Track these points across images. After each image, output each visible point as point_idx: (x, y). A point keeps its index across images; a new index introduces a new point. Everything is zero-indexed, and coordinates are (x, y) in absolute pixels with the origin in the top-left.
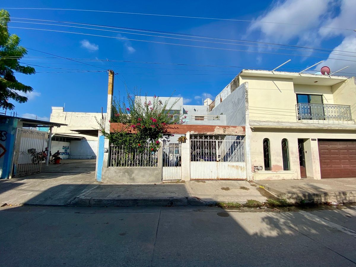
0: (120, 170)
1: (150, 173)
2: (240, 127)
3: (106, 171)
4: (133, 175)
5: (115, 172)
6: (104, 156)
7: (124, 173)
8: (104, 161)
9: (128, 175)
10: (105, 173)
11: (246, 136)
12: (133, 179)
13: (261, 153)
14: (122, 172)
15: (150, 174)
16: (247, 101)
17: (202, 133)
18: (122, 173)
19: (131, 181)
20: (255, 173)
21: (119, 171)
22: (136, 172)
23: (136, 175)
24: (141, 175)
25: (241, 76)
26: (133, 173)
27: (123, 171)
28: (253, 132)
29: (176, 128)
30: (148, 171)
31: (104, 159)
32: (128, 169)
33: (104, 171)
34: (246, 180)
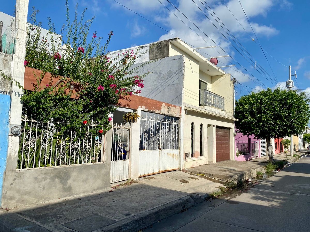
0: (45, 174)
1: (96, 174)
2: (179, 107)
3: (15, 179)
4: (70, 182)
5: (36, 179)
6: (10, 145)
7: (53, 179)
8: (10, 156)
9: (61, 182)
10: (12, 184)
11: (182, 119)
12: (69, 190)
13: (189, 138)
14: (48, 177)
15: (95, 176)
16: (184, 79)
17: (152, 111)
18: (48, 180)
19: (65, 194)
20: (185, 160)
21: (43, 176)
22: (74, 174)
23: (74, 181)
24: (82, 180)
25: (171, 43)
26: (69, 177)
27: (52, 175)
28: (186, 114)
29: (128, 98)
30: (93, 172)
31: (9, 152)
32: (60, 171)
33: (10, 179)
34: (179, 170)
